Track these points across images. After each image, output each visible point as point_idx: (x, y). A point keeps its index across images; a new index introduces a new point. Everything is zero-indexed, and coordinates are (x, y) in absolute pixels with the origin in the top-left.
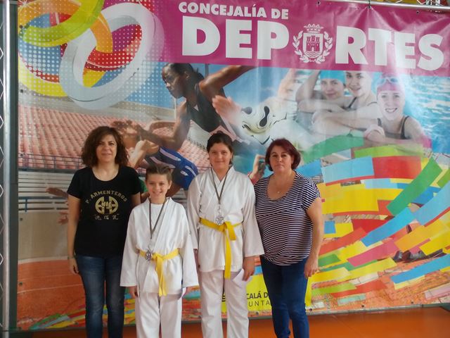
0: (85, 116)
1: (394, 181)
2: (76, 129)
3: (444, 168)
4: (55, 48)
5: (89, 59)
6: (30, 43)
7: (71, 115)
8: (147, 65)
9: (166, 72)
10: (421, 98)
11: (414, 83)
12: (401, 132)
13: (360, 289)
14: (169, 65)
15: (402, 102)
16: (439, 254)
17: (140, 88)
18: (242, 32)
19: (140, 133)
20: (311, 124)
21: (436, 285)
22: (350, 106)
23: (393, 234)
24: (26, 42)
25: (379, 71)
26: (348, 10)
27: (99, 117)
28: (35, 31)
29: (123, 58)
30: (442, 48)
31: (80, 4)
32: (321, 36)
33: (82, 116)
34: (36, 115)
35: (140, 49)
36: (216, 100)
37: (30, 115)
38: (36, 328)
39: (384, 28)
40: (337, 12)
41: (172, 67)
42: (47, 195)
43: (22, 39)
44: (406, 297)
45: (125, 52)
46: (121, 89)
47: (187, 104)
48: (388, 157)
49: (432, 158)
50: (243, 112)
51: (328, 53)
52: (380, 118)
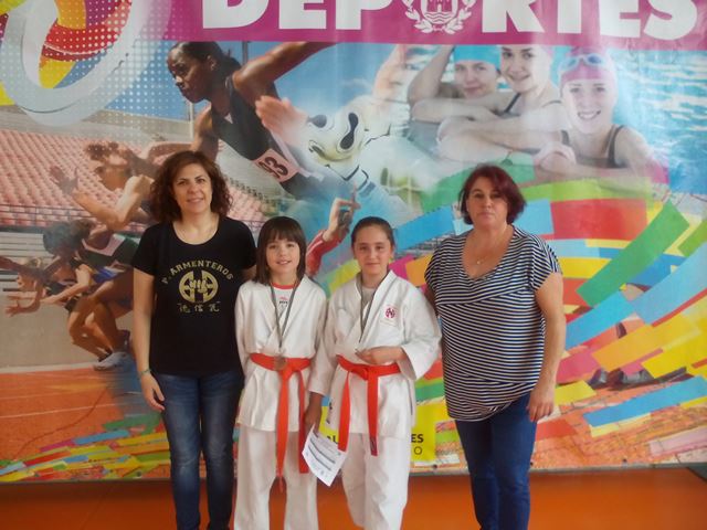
0: (45, 136)
1: (593, 244)
2: (30, 159)
3: (694, 220)
5: (47, 41)
7: (22, 135)
8: (142, 47)
9: (174, 58)
10: (650, 91)
11: (635, 65)
12: (608, 155)
14: (181, 45)
15: (610, 99)
16: (681, 375)
17: (131, 86)
19: (132, 163)
20: (436, 144)
21: (671, 430)
22: (508, 110)
23: (592, 335)
25: (566, 43)
27: (67, 138)
29: (103, 37)
33: (39, 137)
35: (129, 20)
36: (262, 103)
41: (185, 48)
44: (612, 450)
45: (104, 27)
46: (100, 89)
47: (213, 112)
48: (582, 202)
49: (669, 202)
50: (311, 123)
51: (469, 14)
52: (565, 129)
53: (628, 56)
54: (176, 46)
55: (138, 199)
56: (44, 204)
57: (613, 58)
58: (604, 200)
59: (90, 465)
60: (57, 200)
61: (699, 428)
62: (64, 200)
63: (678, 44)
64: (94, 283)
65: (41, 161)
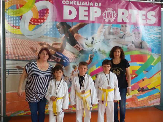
0: (29, 41)
1: (138, 63)
2: (26, 45)
3: (156, 58)
4: (18, 17)
5: (30, 21)
6: (9, 15)
7: (24, 40)
8: (51, 23)
9: (58, 25)
10: (148, 34)
12: (140, 46)
15: (141, 36)
16: (154, 88)
17: (49, 31)
18: (84, 11)
21: (152, 99)
22: (122, 37)
23: (137, 81)
24: (8, 15)
25: (133, 25)
26: (122, 3)
27: (34, 41)
28: (11, 11)
29: (43, 20)
30: (155, 16)
31: (27, 1)
32: (112, 12)
34: (12, 41)
35: (48, 17)
36: (75, 35)
37: (10, 41)
38: (13, 115)
39: (135, 9)
40: (118, 4)
42: (16, 69)
43: (6, 14)
44: (142, 103)
45: (43, 18)
46: (42, 31)
47: (65, 37)
49: (151, 55)
50: (85, 39)
51: (115, 18)
52: (133, 41)
54: (58, 23)
56: (29, 55)
58: (140, 55)
60: (32, 54)
61: (158, 98)
62: (34, 54)
63: (152, 25)
65: (28, 46)
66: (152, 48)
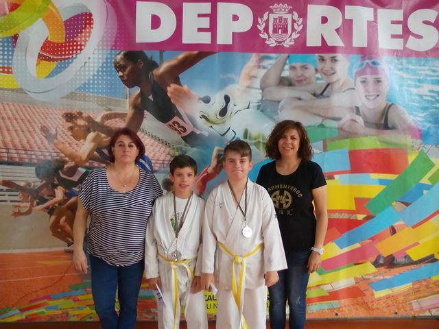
0: (38, 107)
1: (375, 176)
3: (437, 162)
4: (7, 38)
5: (42, 50)
7: (24, 106)
8: (98, 54)
9: (118, 61)
10: (410, 82)
11: (400, 67)
12: (383, 122)
13: (334, 295)
14: (122, 53)
15: (385, 87)
16: (431, 259)
17: (91, 78)
18: (200, 16)
19: (91, 124)
20: (278, 114)
21: (426, 294)
22: (322, 94)
23: (373, 235)
25: (358, 53)
27: (51, 108)
29: (75, 48)
30: (437, 25)
32: (289, 17)
33: (34, 108)
35: (91, 38)
36: (171, 88)
39: (365, 5)
41: (125, 55)
44: (388, 306)
45: (76, 41)
46: (72, 79)
47: (141, 93)
48: (367, 150)
49: (422, 150)
50: (201, 101)
51: (299, 35)
52: (358, 106)
53: (396, 61)
54: (119, 54)
55: (94, 146)
56: (36, 149)
57: (386, 62)
58: (383, 149)
59: (60, 312)
60: (44, 146)
62: (49, 146)
63: (426, 54)
64: (66, 198)
65: (35, 123)
66: (426, 129)
